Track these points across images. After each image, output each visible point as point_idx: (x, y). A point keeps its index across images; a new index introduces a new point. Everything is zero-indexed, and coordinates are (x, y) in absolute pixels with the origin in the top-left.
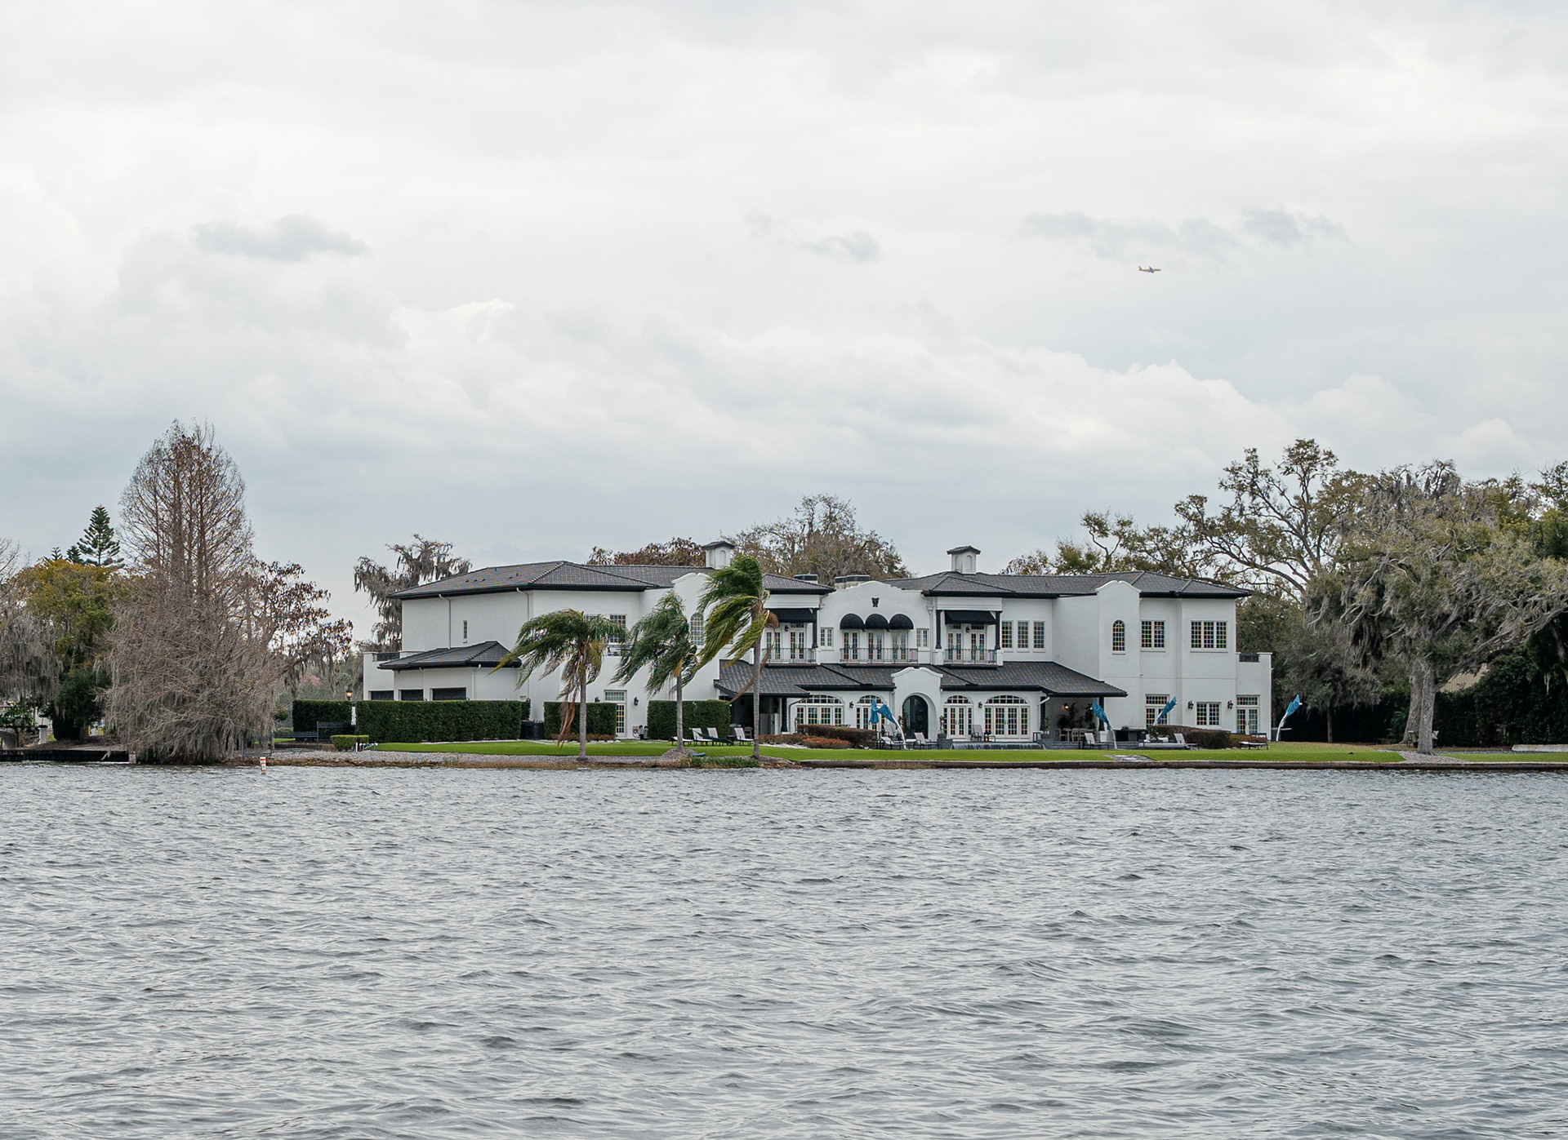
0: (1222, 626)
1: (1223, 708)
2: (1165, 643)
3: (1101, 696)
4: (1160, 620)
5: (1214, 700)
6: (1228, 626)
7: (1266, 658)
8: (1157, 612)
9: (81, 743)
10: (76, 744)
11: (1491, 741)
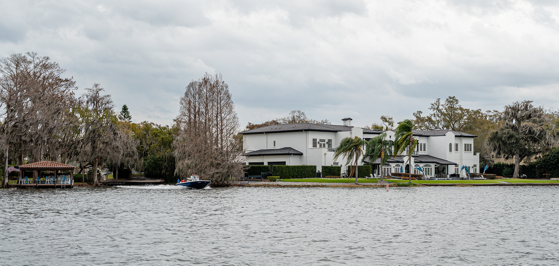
0: (471, 145)
1: (471, 168)
2: (458, 150)
3: (448, 165)
4: (457, 143)
5: (469, 166)
6: (472, 145)
7: (478, 154)
8: (458, 141)
9: (130, 179)
10: (128, 180)
11: (541, 177)
